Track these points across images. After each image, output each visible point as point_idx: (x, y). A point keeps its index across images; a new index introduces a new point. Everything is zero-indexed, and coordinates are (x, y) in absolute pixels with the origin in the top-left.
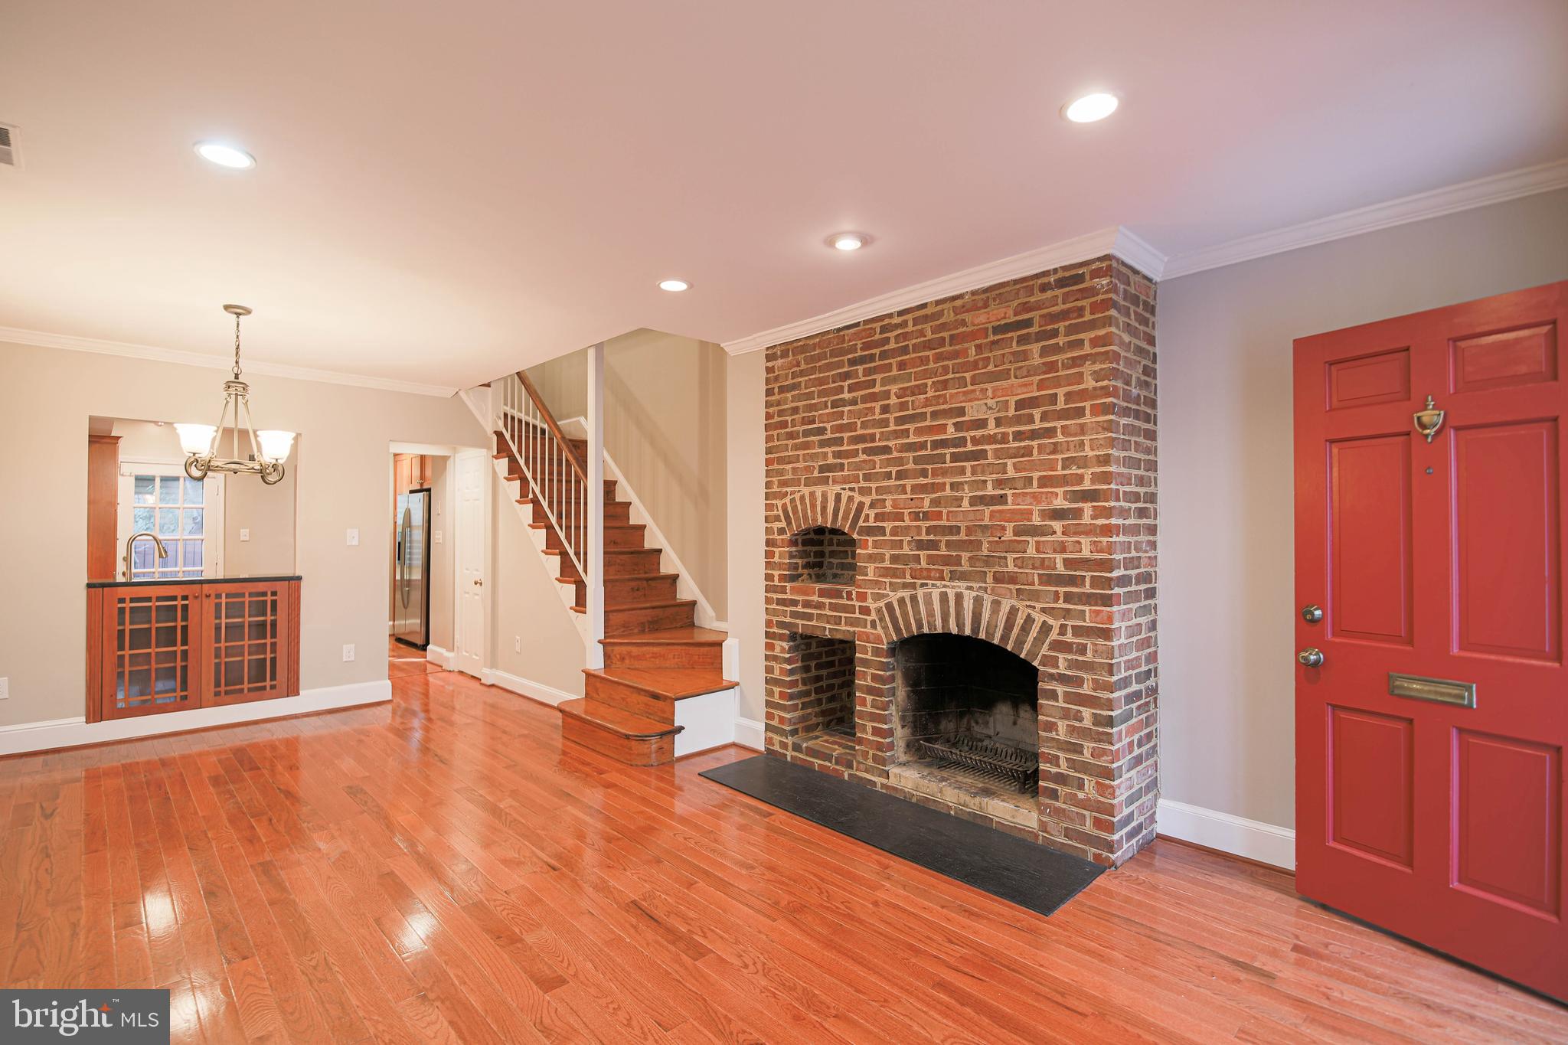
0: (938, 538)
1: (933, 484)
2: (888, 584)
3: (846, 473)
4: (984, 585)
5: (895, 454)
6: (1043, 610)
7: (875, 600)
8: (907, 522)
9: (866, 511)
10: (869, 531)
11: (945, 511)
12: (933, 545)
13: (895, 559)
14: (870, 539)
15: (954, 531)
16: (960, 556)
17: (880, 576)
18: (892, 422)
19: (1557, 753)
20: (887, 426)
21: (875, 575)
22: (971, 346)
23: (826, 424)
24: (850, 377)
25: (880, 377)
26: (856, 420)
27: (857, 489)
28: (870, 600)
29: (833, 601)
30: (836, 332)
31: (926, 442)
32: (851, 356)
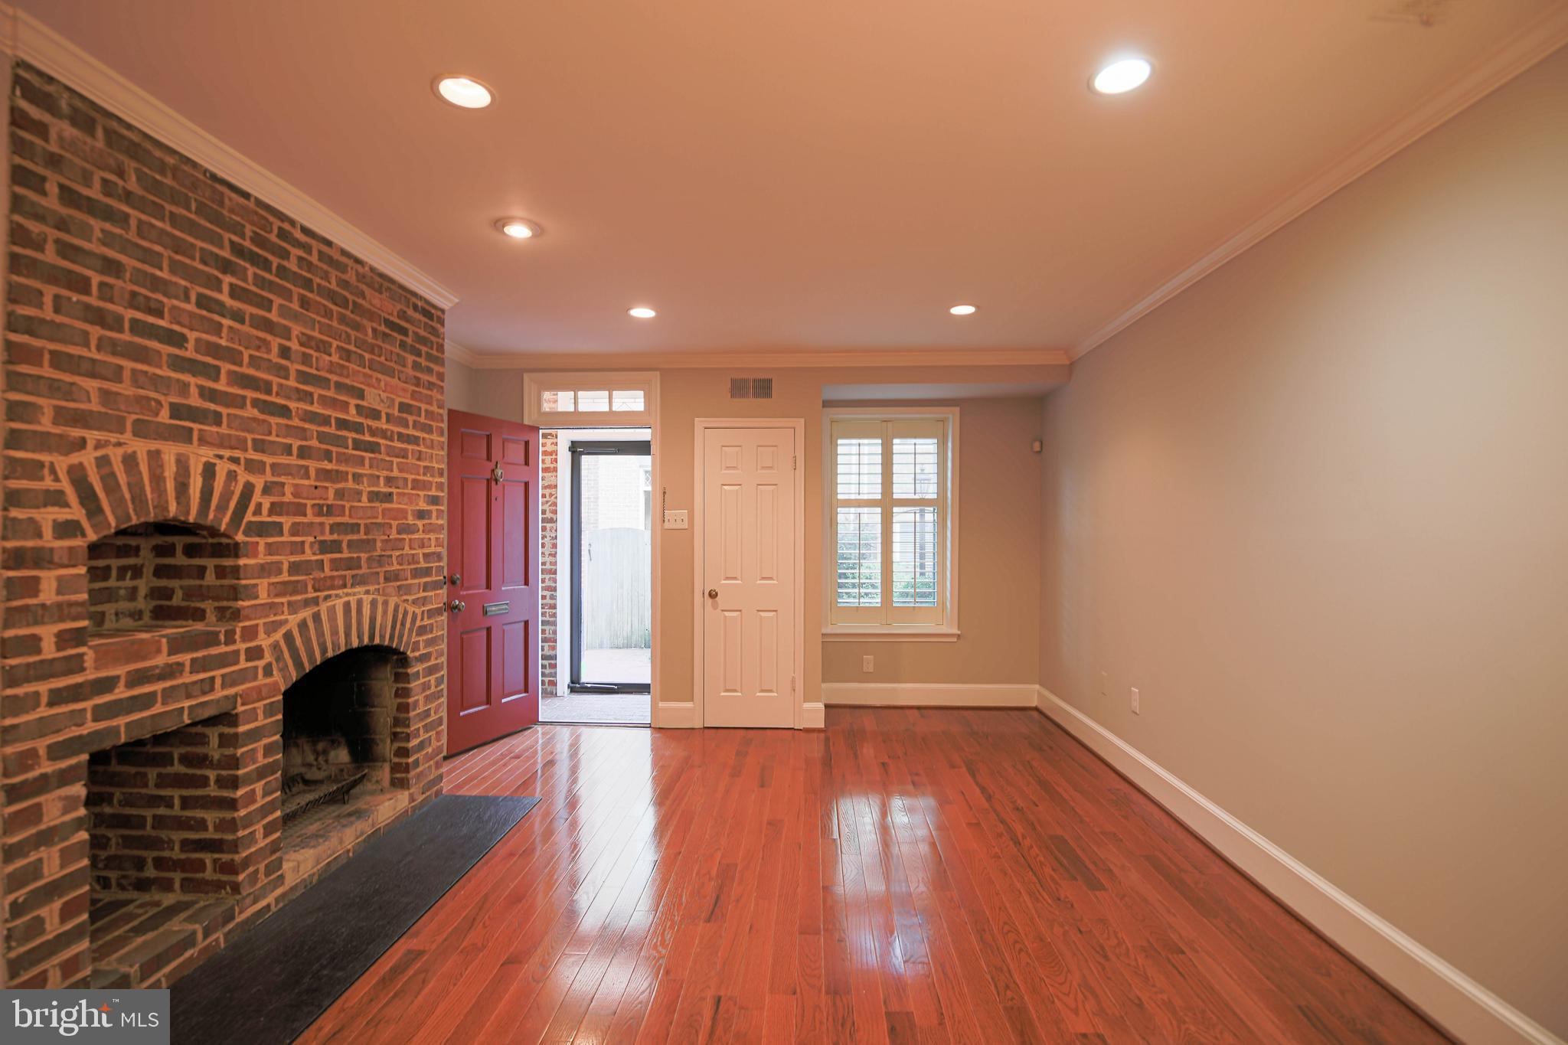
0: (341, 538)
1: (337, 471)
2: (286, 605)
3: (224, 430)
4: (377, 587)
5: (296, 422)
6: (414, 602)
7: (268, 634)
8: (310, 518)
9: (257, 497)
10: (261, 529)
11: (348, 505)
12: (335, 546)
13: (295, 568)
14: (262, 542)
15: (356, 529)
16: (359, 558)
17: (277, 595)
18: (293, 374)
19: (526, 623)
20: (287, 378)
21: (269, 595)
22: (369, 325)
23: (185, 331)
24: (233, 274)
25: (278, 301)
26: (242, 349)
27: (242, 461)
28: (262, 635)
29: (199, 654)
30: (208, 175)
31: (330, 416)
32: (235, 238)
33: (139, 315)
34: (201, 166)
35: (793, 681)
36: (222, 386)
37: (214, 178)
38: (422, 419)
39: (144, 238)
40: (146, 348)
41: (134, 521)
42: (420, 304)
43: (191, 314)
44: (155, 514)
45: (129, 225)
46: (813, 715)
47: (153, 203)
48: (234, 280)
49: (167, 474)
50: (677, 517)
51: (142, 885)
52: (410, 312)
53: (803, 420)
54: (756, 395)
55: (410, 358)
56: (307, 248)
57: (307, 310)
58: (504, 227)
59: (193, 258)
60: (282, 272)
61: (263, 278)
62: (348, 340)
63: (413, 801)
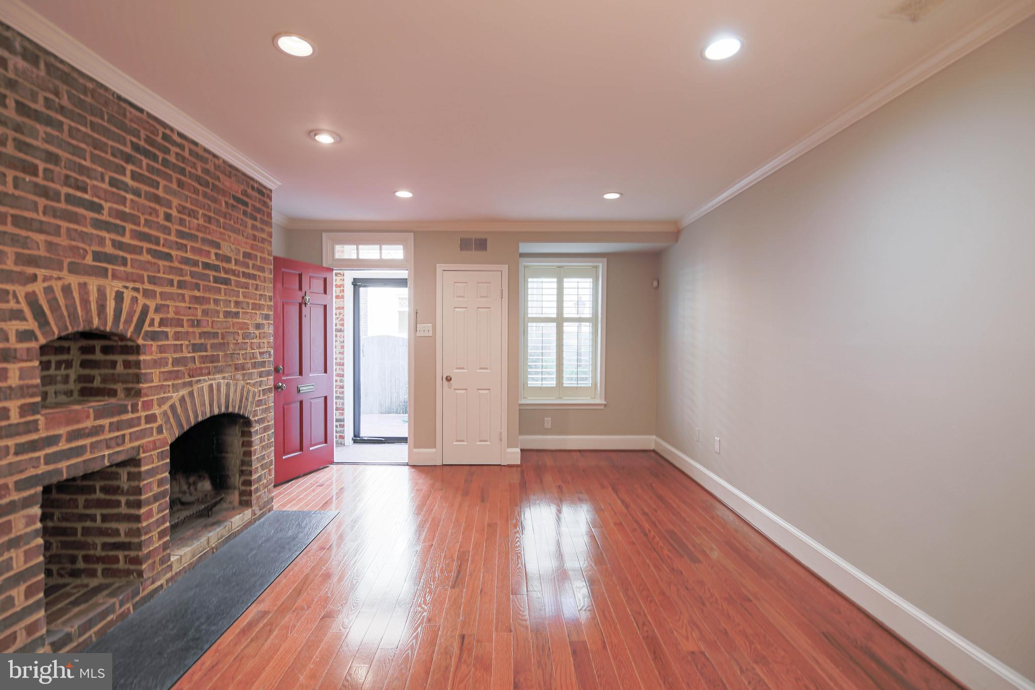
0: (206, 341)
1: (203, 297)
2: (171, 386)
3: (129, 269)
5: (176, 264)
6: (254, 385)
7: (160, 405)
8: (186, 328)
9: (151, 315)
10: (154, 336)
11: (210, 320)
12: (203, 347)
13: (176, 362)
14: (155, 344)
15: (216, 336)
16: (218, 355)
17: (166, 380)
18: (173, 232)
19: (326, 398)
20: (169, 234)
21: (160, 380)
22: (223, 200)
23: (103, 202)
24: (133, 163)
25: (163, 183)
26: (140, 214)
27: (141, 290)
28: (155, 406)
29: (115, 419)
30: (115, 96)
31: (198, 261)
32: (134, 140)
33: (71, 191)
34: (111, 90)
35: (501, 434)
36: (127, 239)
37: (119, 98)
38: (258, 263)
39: (73, 138)
40: (76, 213)
41: (70, 330)
42: (256, 186)
43: (106, 191)
44: (84, 325)
45: (63, 129)
46: (513, 456)
47: (79, 114)
48: (134, 168)
49: (91, 299)
50: (425, 329)
51: (75, 574)
52: (250, 191)
53: (507, 266)
54: (477, 249)
55: (250, 222)
56: (182, 147)
57: (182, 189)
58: (315, 135)
59: (106, 153)
60: (165, 162)
61: (153, 167)
62: (209, 210)
63: (255, 515)
